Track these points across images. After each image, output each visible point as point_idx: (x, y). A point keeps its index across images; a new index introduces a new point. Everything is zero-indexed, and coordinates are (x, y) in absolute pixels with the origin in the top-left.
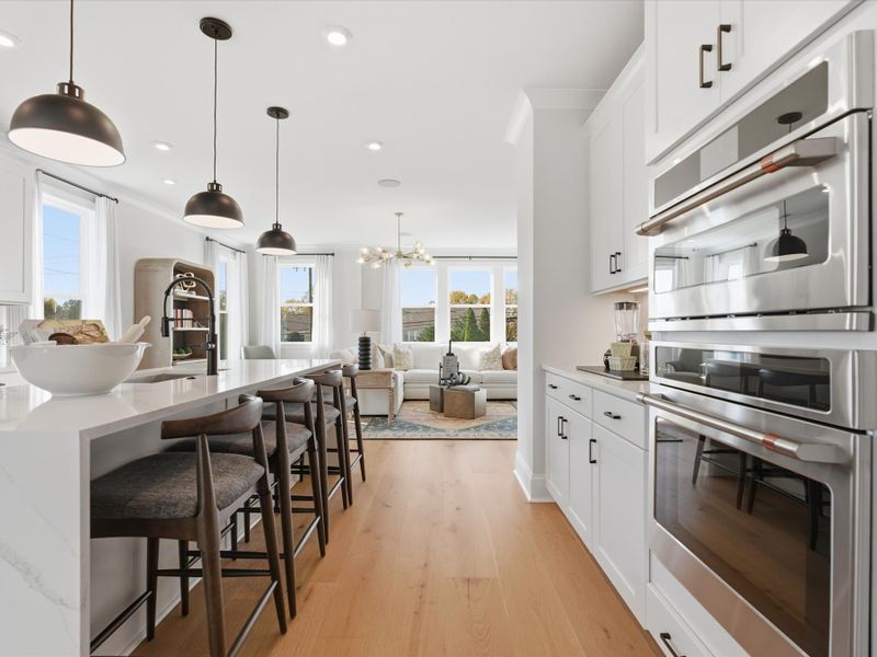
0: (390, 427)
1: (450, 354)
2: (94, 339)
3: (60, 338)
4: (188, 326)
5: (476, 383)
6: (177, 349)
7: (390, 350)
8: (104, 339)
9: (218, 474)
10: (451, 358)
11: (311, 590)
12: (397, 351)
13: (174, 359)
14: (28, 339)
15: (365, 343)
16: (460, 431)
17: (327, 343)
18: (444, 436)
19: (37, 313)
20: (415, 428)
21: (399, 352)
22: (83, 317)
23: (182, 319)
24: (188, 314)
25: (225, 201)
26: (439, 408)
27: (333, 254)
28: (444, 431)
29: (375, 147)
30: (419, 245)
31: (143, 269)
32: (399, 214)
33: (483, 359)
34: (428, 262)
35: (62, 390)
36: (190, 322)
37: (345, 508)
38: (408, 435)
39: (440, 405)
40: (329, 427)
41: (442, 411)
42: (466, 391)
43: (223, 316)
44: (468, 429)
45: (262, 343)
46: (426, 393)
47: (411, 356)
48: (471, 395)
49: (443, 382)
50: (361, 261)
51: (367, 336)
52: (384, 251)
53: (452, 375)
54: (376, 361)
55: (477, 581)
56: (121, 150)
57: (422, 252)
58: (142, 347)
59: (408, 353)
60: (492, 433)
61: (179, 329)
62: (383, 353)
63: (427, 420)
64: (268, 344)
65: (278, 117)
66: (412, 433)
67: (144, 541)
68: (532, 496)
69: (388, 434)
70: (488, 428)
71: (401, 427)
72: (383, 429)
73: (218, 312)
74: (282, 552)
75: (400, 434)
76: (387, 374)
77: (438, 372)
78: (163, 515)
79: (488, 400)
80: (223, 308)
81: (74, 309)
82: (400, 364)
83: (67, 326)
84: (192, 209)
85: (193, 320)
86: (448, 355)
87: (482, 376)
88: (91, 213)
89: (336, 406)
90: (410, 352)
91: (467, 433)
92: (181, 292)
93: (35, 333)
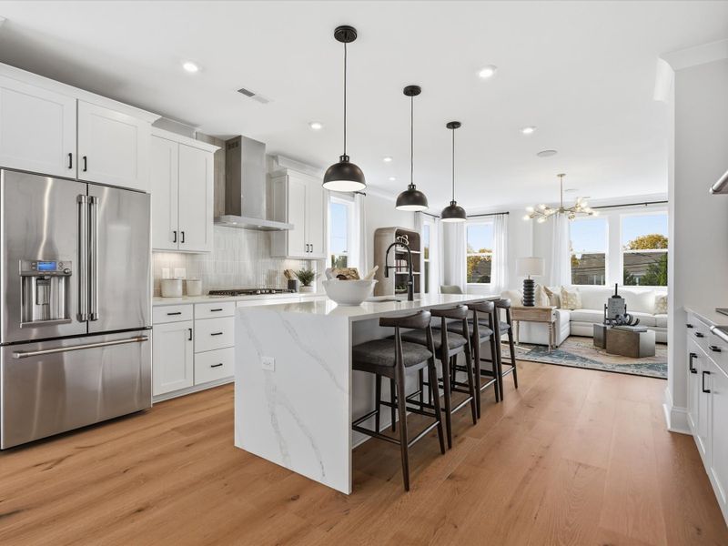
0: (550, 355)
1: (616, 296)
2: (354, 278)
3: (341, 277)
4: (404, 271)
5: (644, 325)
6: (397, 286)
7: (556, 291)
8: (358, 278)
9: (405, 351)
10: (615, 300)
11: (463, 439)
12: (565, 293)
13: (396, 293)
14: (329, 278)
15: (529, 285)
16: (617, 366)
17: (503, 284)
18: (600, 367)
19: (329, 265)
20: (573, 358)
21: (566, 294)
22: (349, 267)
23: (400, 267)
24: (404, 263)
25: (417, 195)
26: (602, 345)
27: (508, 213)
28: (601, 364)
29: (528, 131)
30: (579, 201)
31: (379, 234)
32: (561, 176)
33: (657, 304)
34: (590, 214)
35: (342, 302)
36: (405, 269)
37: (497, 401)
38: (564, 362)
39: (603, 342)
40: (483, 340)
41: (605, 348)
42: (631, 332)
43: (426, 264)
44: (628, 365)
45: (453, 283)
46: (590, 331)
47: (578, 298)
48: (637, 335)
49: (607, 321)
50: (527, 218)
51: (531, 279)
52: (547, 208)
53: (618, 316)
54: (539, 299)
55: (587, 467)
56: (364, 183)
57: (583, 205)
58: (374, 282)
59: (575, 295)
60: (654, 372)
61: (399, 273)
62: (549, 294)
63: (587, 354)
64: (458, 285)
65: (454, 128)
66: (570, 361)
67: (375, 375)
68: (672, 426)
69: (547, 359)
70: (651, 367)
71: (560, 356)
72: (543, 355)
73: (423, 260)
74: (444, 407)
75: (557, 361)
76: (548, 311)
77: (603, 312)
78: (380, 363)
79: (657, 343)
80: (427, 257)
81: (344, 261)
82: (566, 304)
83: (343, 271)
84: (399, 203)
85: (407, 267)
86: (613, 297)
87: (656, 319)
88: (353, 203)
89: (490, 327)
90: (577, 293)
91: (623, 368)
92: (401, 249)
93: (331, 275)
